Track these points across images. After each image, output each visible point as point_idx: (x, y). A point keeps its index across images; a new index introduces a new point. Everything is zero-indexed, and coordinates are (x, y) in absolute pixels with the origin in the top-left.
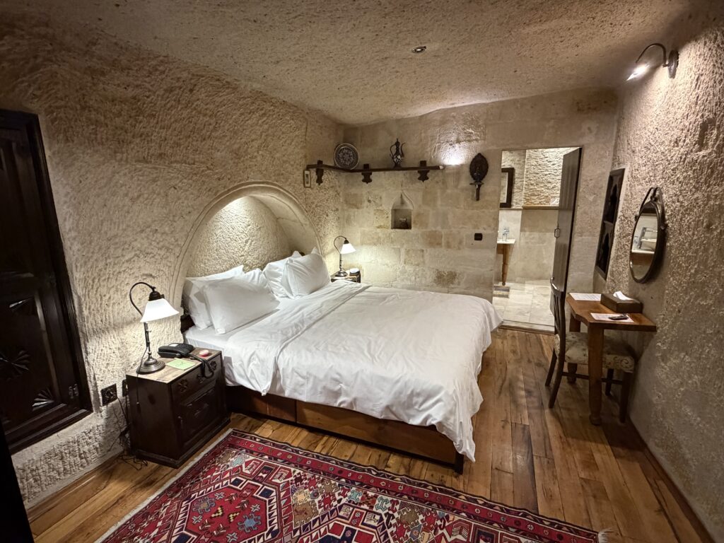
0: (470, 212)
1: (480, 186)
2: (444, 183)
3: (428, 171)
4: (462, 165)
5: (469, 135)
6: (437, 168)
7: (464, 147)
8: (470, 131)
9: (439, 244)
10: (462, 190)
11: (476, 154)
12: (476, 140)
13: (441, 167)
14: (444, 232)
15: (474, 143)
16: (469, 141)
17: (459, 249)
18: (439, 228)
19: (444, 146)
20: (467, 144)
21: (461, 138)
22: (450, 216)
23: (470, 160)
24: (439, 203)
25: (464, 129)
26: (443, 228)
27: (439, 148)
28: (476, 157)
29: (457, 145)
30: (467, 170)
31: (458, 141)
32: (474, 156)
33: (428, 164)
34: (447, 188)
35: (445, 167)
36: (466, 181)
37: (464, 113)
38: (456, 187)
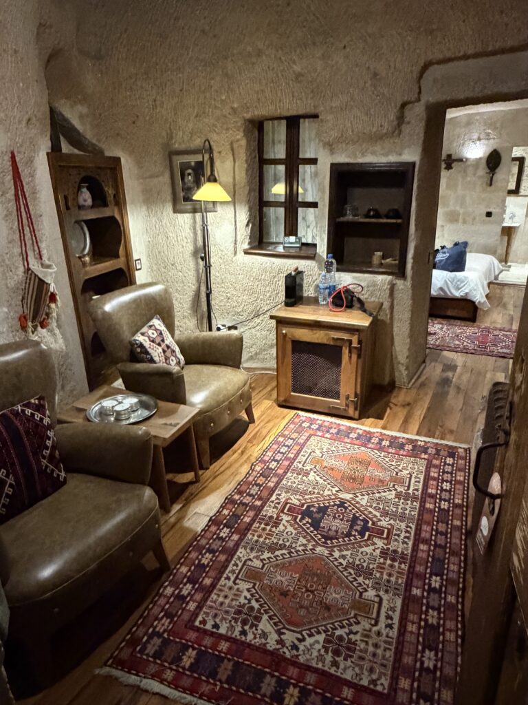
0: (483, 196)
1: (493, 175)
2: (465, 171)
3: (453, 162)
4: (480, 158)
5: (488, 134)
6: (461, 160)
7: (484, 144)
8: (490, 131)
9: (457, 221)
10: (480, 177)
11: (492, 150)
12: (494, 139)
13: (464, 160)
14: (462, 211)
15: (492, 141)
16: (488, 139)
17: (473, 224)
18: (458, 208)
19: (467, 143)
20: (486, 142)
21: (481, 137)
22: (468, 199)
23: (487, 154)
24: (460, 187)
25: (484, 130)
26: (461, 208)
27: (463, 145)
28: (492, 152)
29: (478, 142)
30: (484, 162)
31: (479, 139)
32: (490, 151)
33: (453, 157)
34: (467, 176)
35: (467, 159)
36: (483, 171)
37: (485, 117)
38: (474, 175)
